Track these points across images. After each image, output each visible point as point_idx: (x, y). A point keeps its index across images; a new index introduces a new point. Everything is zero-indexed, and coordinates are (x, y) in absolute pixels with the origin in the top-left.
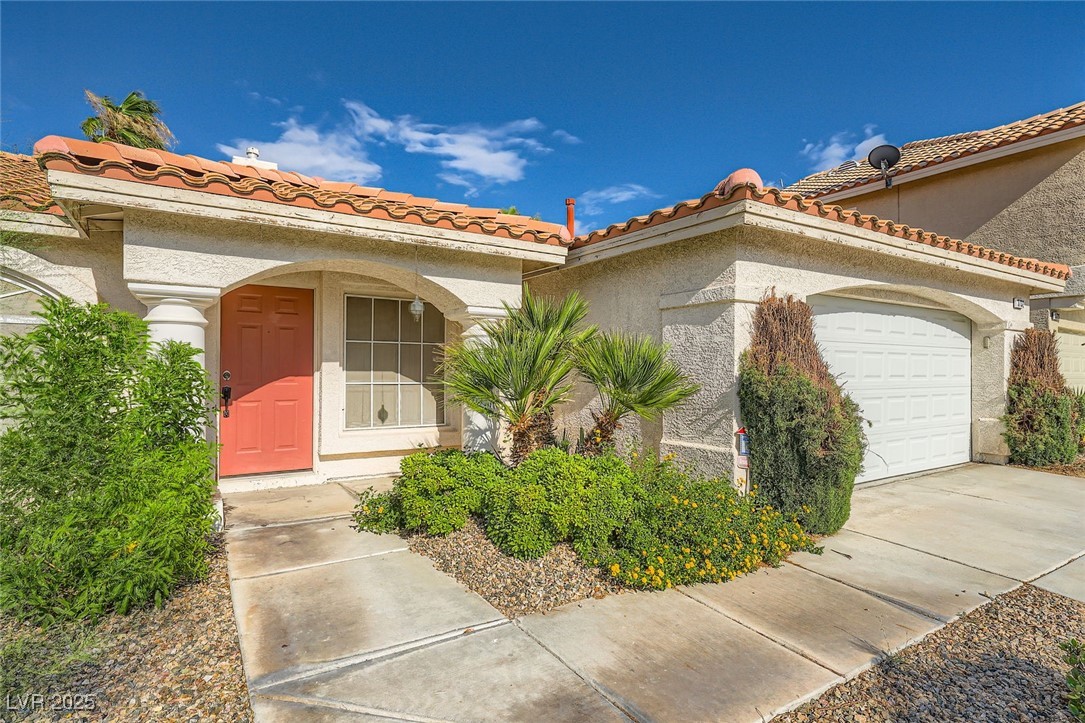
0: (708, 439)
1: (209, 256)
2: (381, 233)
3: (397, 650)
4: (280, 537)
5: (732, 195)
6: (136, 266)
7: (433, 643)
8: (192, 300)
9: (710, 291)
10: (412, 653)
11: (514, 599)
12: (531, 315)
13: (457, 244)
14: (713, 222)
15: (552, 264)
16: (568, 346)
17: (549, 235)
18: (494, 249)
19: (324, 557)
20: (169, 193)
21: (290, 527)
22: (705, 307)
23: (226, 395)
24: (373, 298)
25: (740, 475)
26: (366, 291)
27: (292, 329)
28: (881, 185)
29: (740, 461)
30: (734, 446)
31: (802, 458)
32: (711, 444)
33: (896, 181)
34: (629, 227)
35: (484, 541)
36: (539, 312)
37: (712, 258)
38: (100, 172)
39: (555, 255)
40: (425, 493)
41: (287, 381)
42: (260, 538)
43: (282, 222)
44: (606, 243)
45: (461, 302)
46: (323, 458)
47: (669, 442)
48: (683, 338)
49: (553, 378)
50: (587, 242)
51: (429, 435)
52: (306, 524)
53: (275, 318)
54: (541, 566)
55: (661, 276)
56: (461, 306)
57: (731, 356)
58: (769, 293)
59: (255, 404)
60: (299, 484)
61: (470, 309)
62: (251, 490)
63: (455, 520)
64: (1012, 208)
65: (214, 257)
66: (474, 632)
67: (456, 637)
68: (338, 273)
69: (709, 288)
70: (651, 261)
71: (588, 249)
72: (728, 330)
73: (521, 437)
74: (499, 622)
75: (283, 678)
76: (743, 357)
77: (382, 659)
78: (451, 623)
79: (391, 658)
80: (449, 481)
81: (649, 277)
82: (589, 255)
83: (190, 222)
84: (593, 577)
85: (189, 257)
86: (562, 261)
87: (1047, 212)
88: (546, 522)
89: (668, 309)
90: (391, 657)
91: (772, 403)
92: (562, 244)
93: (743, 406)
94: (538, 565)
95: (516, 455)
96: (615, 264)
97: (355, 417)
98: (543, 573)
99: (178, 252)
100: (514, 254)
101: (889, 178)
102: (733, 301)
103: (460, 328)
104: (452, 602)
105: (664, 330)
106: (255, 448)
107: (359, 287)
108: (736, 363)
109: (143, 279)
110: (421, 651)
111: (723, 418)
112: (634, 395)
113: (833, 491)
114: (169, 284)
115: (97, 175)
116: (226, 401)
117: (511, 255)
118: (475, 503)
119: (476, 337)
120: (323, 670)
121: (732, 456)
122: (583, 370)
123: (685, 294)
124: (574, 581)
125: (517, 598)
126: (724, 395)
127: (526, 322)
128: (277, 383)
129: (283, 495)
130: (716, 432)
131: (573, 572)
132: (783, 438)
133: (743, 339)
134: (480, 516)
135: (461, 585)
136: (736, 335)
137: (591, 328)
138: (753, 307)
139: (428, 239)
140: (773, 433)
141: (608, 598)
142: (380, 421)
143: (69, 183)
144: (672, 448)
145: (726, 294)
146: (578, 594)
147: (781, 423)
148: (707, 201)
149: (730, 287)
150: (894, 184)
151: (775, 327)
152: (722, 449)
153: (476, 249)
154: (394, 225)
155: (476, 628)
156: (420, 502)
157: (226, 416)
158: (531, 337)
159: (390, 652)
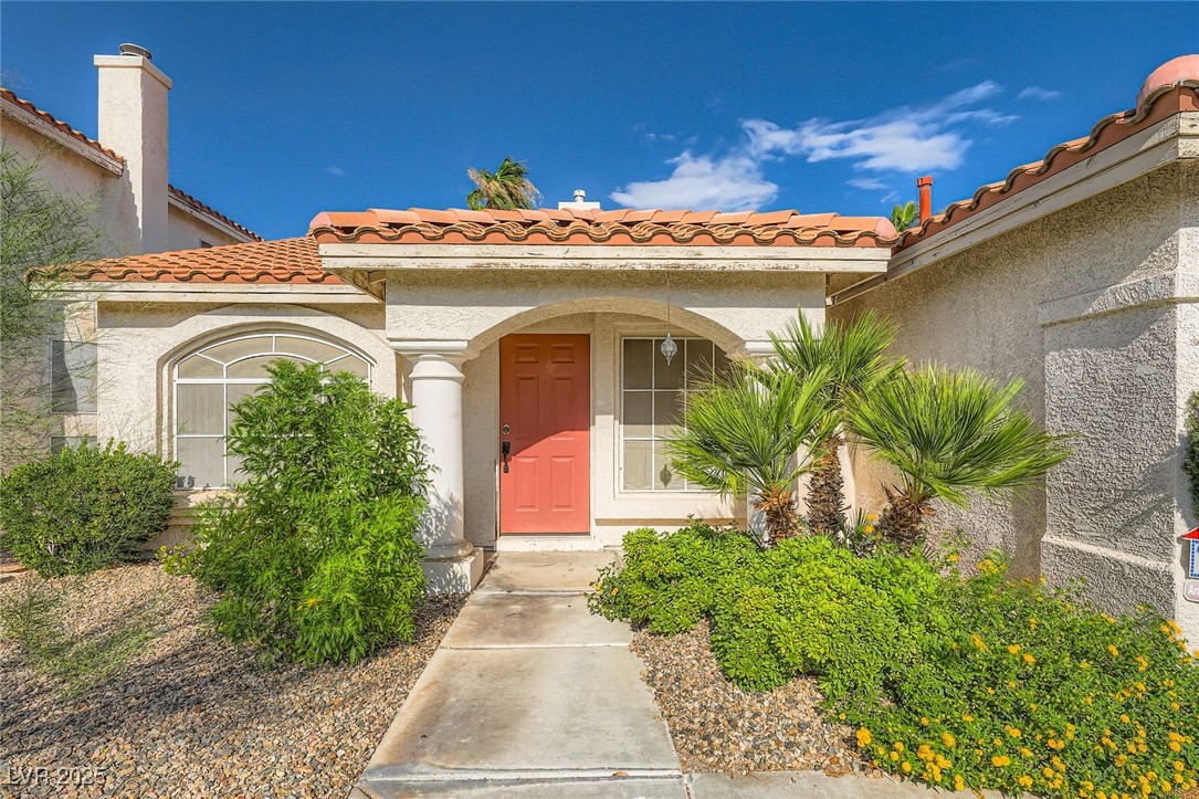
0: (1126, 542)
1: (456, 308)
2: (623, 262)
3: (523, 776)
4: (513, 607)
5: (1149, 112)
6: (395, 325)
7: (566, 779)
8: (445, 355)
9: (1126, 287)
10: (533, 786)
11: (706, 743)
13: (720, 264)
14: (1120, 166)
15: (871, 274)
17: (857, 234)
18: (773, 263)
19: (535, 639)
20: (410, 250)
21: (531, 597)
22: (1118, 316)
23: (505, 450)
24: (654, 339)
25: (1190, 614)
26: (644, 331)
27: (568, 379)
29: (1189, 589)
30: (1177, 561)
32: (1131, 551)
34: (978, 202)
35: (708, 653)
37: (1131, 229)
38: (354, 240)
39: (874, 261)
41: (562, 436)
42: (495, 605)
43: (515, 265)
44: (946, 234)
45: (737, 338)
46: (600, 522)
47: (1056, 540)
48: (1079, 371)
50: (920, 236)
52: (548, 596)
53: (551, 369)
54: (766, 704)
55: (1043, 272)
56: (739, 342)
57: (1170, 401)
59: (533, 460)
60: (575, 549)
61: (749, 346)
62: (527, 550)
63: (682, 619)
65: (461, 309)
66: (624, 778)
67: (598, 779)
68: (611, 314)
69: (1128, 281)
70: (1027, 251)
71: (924, 245)
72: (1164, 353)
74: (666, 773)
75: (394, 775)
77: (497, 783)
78: (606, 756)
79: (507, 785)
81: (1025, 276)
82: (926, 254)
83: (439, 276)
84: (836, 740)
85: (439, 312)
86: (882, 268)
89: (1051, 324)
90: (508, 783)
92: (880, 244)
93: (1194, 491)
94: (762, 702)
96: (973, 261)
97: (634, 478)
98: (764, 716)
99: (430, 308)
102: (1172, 303)
104: (628, 728)
105: (1048, 358)
106: (533, 507)
107: (637, 328)
108: (1179, 412)
109: (401, 337)
110: (547, 785)
111: (1155, 508)
114: (422, 340)
115: (354, 242)
116: (505, 456)
117: (800, 269)
120: (436, 777)
121: (1170, 578)
123: (1080, 298)
124: (804, 738)
125: (710, 743)
126: (1157, 470)
128: (553, 438)
129: (551, 559)
130: (1140, 532)
131: (808, 725)
133: (1196, 365)
135: (655, 707)
136: (1180, 361)
139: (682, 262)
141: (847, 781)
142: (662, 484)
143: (334, 254)
144: (1061, 552)
145: (1157, 290)
146: (801, 760)
148: (1102, 135)
149: (1165, 278)
152: (1151, 563)
153: (747, 266)
154: (639, 251)
155: (630, 773)
156: (639, 589)
157: (506, 472)
159: (514, 776)
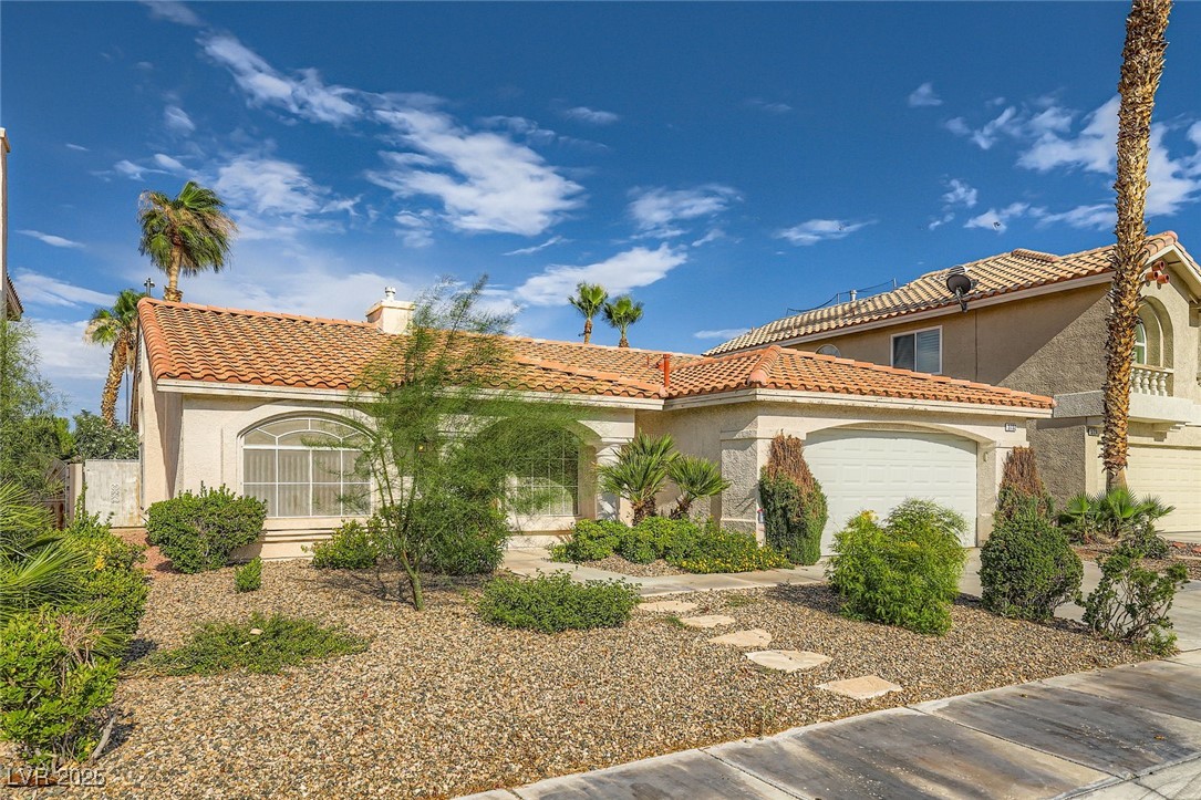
0: (744, 515)
5: (750, 385)
9: (746, 432)
12: (643, 446)
13: (598, 403)
14: (743, 397)
15: (654, 410)
16: (663, 463)
17: (653, 393)
18: (619, 404)
22: (743, 440)
25: (760, 536)
28: (958, 308)
29: (760, 527)
30: (757, 519)
31: (787, 522)
32: (745, 518)
33: (971, 306)
35: (622, 559)
36: (648, 444)
37: (747, 413)
39: (656, 405)
40: (591, 538)
44: (687, 399)
45: (598, 435)
47: (725, 519)
48: (732, 458)
49: (656, 481)
50: (676, 397)
51: (567, 520)
54: (650, 566)
55: (721, 420)
56: (597, 437)
57: (756, 468)
58: (779, 433)
61: (602, 439)
63: (606, 552)
64: (1060, 337)
69: (745, 430)
71: (677, 401)
72: (754, 454)
73: (638, 512)
76: (763, 469)
80: (604, 532)
81: (715, 420)
82: (678, 405)
84: (674, 569)
86: (660, 408)
87: (1084, 343)
88: (653, 546)
89: (724, 440)
91: (774, 494)
92: (660, 398)
93: (762, 497)
95: (635, 522)
100: (631, 406)
101: (965, 303)
102: (757, 438)
103: (593, 450)
105: (722, 453)
108: (758, 472)
111: (752, 503)
112: (698, 487)
113: (804, 540)
117: (629, 407)
118: (616, 543)
119: (608, 458)
121: (756, 524)
122: (671, 477)
123: (733, 432)
124: (666, 570)
126: (752, 490)
127: (641, 450)
130: (748, 511)
132: (779, 512)
133: (763, 458)
134: (618, 551)
136: (759, 457)
137: (675, 454)
138: (770, 441)
139: (583, 402)
140: (774, 511)
144: (727, 522)
145: (753, 435)
146: (667, 574)
147: (778, 505)
149: (755, 431)
150: (969, 308)
151: (780, 452)
152: (750, 521)
153: (609, 405)
156: (588, 542)
158: (644, 460)
